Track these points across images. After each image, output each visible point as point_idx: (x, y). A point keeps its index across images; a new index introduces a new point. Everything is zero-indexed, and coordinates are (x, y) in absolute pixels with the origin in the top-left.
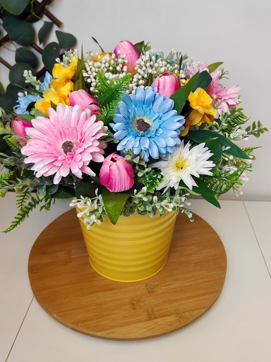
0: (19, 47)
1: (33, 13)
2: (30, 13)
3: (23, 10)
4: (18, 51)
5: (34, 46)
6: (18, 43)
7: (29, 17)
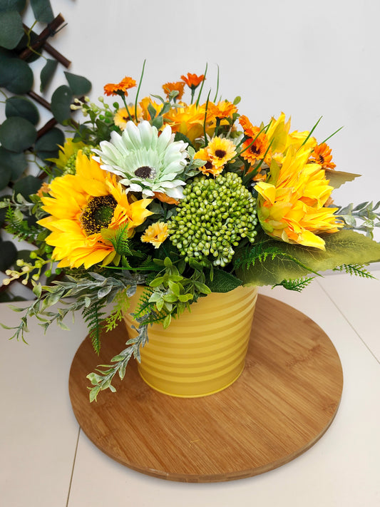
0: (9, 96)
1: (31, 48)
2: (27, 48)
3: (17, 43)
4: (8, 101)
5: (32, 94)
6: (10, 91)
7: (25, 53)
